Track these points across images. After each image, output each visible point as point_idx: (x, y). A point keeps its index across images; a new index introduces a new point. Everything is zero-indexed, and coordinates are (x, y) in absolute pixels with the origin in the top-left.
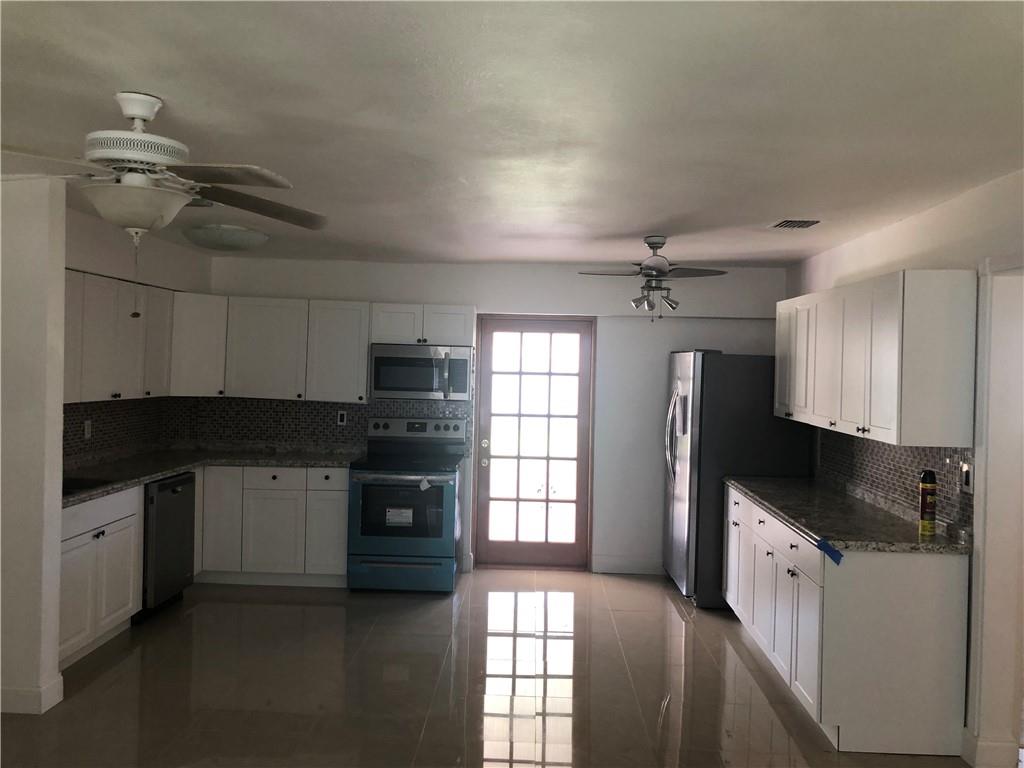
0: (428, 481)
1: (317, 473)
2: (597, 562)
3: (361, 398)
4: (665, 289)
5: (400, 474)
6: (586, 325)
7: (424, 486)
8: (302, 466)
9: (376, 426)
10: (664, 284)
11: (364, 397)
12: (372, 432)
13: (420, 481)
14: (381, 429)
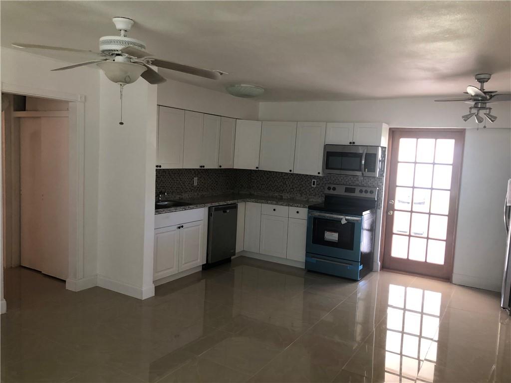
0: (346, 220)
1: (293, 210)
2: (455, 278)
3: (319, 173)
4: (487, 109)
5: (332, 214)
6: (458, 135)
7: (344, 222)
8: (286, 206)
9: (329, 188)
10: (488, 105)
11: (321, 173)
12: (327, 192)
13: (342, 219)
14: (331, 190)
